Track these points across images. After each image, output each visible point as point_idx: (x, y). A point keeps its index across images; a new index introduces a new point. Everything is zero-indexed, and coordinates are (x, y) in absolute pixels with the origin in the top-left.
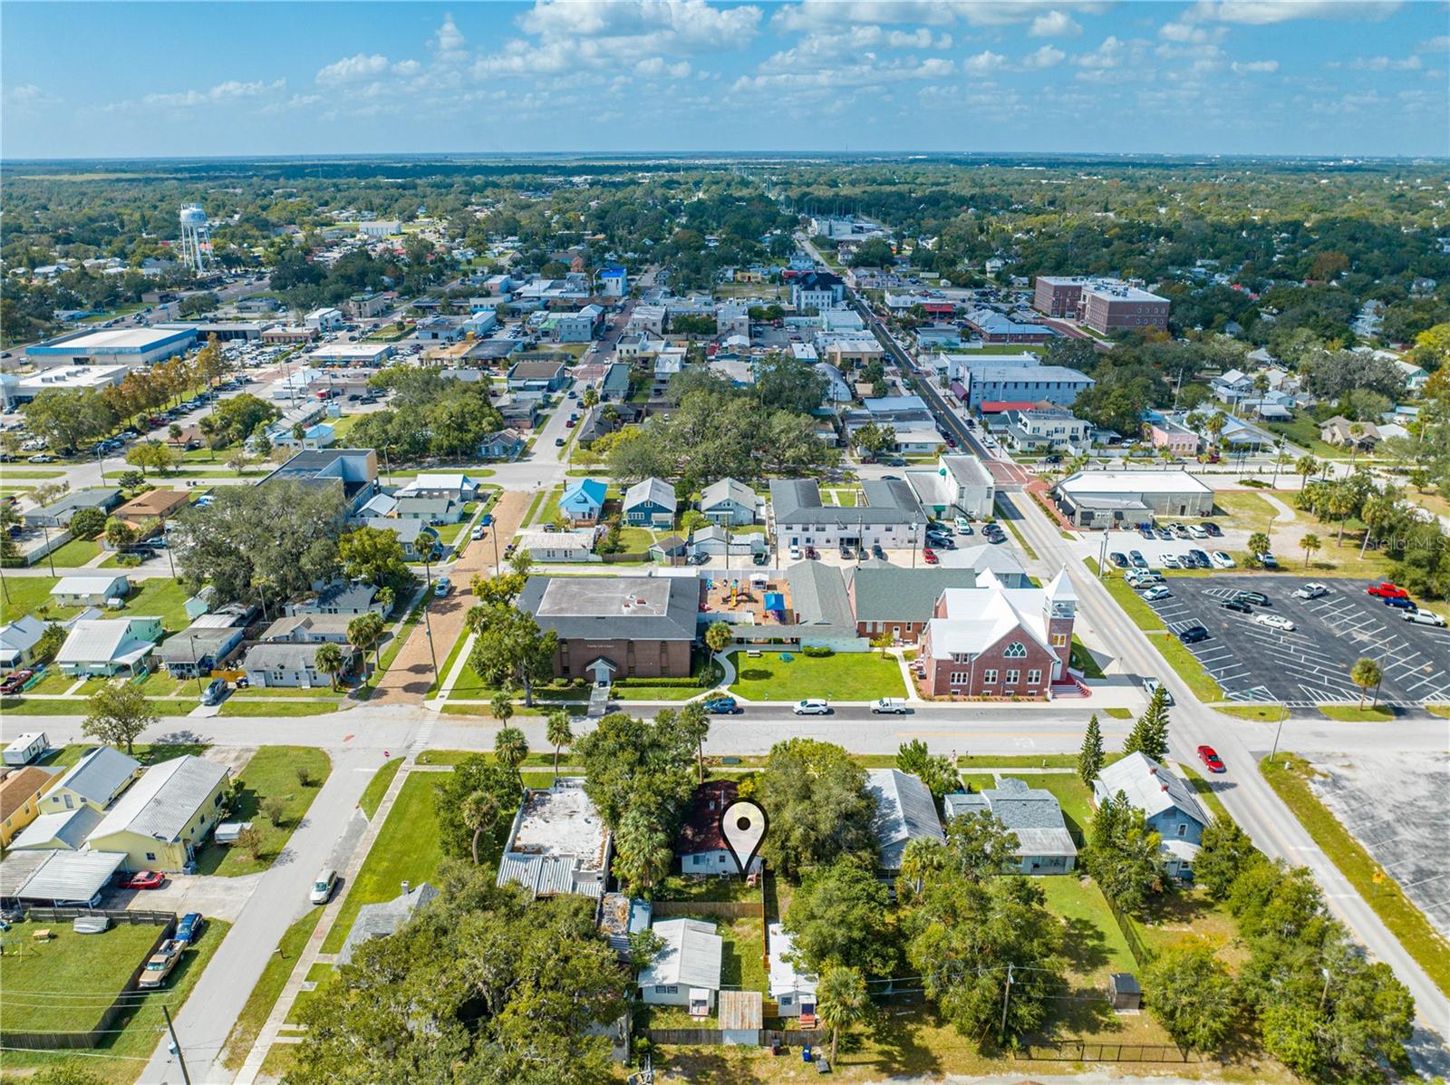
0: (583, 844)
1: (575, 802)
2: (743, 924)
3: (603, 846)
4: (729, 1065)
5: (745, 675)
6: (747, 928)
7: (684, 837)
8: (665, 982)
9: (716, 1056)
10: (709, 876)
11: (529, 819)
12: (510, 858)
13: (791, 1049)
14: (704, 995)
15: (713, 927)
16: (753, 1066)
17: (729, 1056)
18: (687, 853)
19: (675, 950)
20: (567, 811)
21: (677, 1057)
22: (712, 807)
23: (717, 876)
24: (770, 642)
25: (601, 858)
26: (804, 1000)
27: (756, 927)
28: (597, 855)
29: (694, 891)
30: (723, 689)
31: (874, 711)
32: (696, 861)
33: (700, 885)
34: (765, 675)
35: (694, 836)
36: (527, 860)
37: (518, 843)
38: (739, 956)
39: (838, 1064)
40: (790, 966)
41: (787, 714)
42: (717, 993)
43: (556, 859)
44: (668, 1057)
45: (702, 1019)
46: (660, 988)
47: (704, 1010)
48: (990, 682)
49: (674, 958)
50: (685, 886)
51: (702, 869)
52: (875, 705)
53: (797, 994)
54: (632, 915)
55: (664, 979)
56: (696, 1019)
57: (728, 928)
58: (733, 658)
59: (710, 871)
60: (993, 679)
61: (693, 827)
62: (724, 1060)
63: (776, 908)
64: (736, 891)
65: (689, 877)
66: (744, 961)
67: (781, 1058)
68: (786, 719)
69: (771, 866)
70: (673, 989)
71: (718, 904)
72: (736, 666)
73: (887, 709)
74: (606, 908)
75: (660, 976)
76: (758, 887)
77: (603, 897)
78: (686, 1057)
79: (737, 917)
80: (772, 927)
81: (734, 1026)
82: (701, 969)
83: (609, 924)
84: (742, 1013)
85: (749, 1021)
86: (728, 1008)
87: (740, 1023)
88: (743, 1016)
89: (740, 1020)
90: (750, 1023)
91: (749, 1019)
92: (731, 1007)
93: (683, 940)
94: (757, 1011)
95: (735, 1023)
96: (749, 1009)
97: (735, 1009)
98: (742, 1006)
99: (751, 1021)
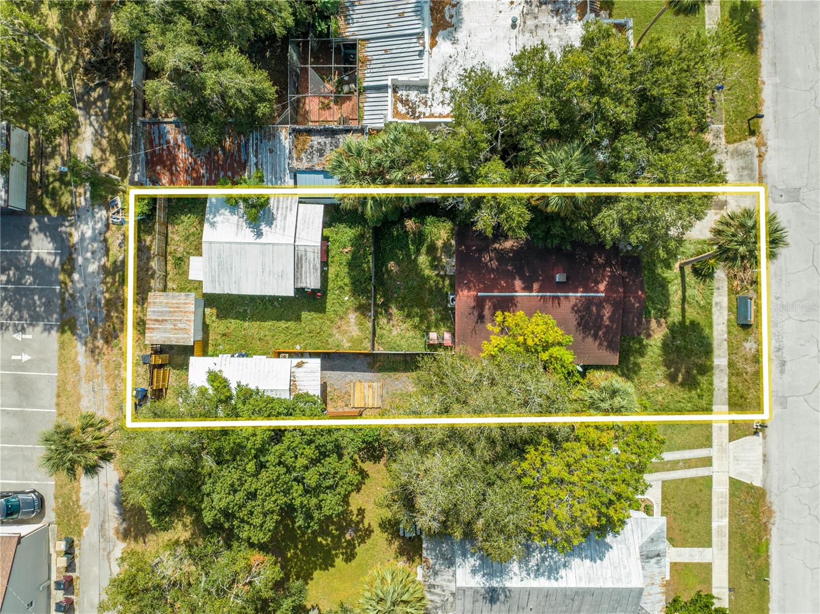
29: (423, 260)
49: (248, 235)
57: (351, 305)
75: (218, 219)
80: (314, 362)
81: (151, 311)
82: (231, 268)
83: (316, 146)
84: (166, 320)
85: (156, 328)
86: (173, 304)
87: (154, 318)
88: (163, 321)
89: (157, 318)
90: (153, 329)
91: (159, 328)
92: (174, 308)
93: (273, 244)
94: (169, 338)
95: (154, 312)
96: (172, 329)
97: (170, 312)
98: (175, 320)
99: (156, 331)
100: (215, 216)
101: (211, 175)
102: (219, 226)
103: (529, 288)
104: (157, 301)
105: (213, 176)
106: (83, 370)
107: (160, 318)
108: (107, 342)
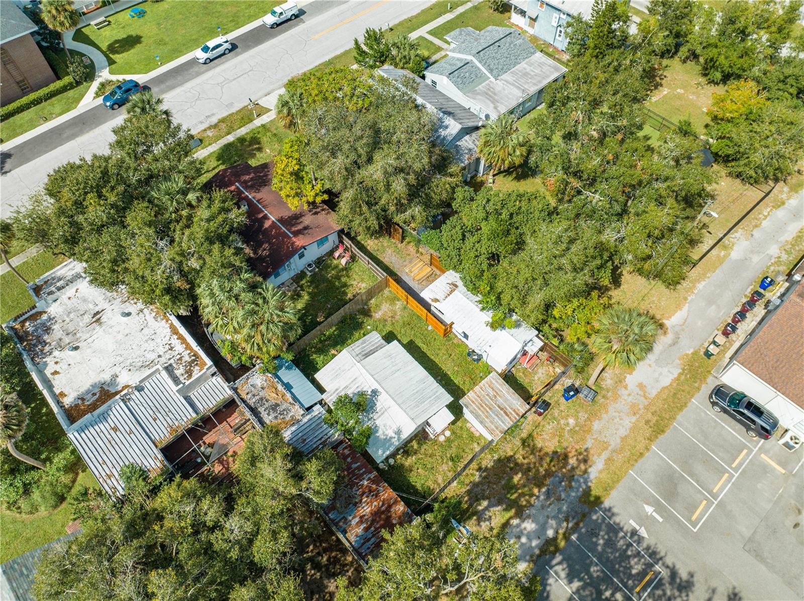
1: (85, 300)
2: (377, 306)
3: (175, 331)
4: (519, 458)
5: (114, 50)
6: (386, 308)
8: (403, 437)
9: (499, 460)
10: (296, 280)
11: (49, 360)
12: (81, 431)
13: (547, 398)
15: (376, 336)
17: (508, 450)
19: (375, 390)
20: (87, 318)
21: (469, 493)
23: (305, 274)
24: (104, 4)
25: (188, 347)
26: (532, 349)
27: (392, 301)
28: (179, 347)
30: (104, 75)
31: (272, 27)
34: (131, 41)
36: (104, 417)
37: (67, 401)
41: (196, 69)
43: (140, 389)
45: (448, 433)
49: (383, 401)
52: (269, 19)
54: (287, 387)
55: (398, 432)
56: (442, 438)
57: (371, 321)
58: (82, 38)
59: (293, 274)
62: (509, 459)
66: (420, 343)
67: (547, 414)
68: (198, 74)
72: (94, 45)
73: (283, 18)
74: (251, 400)
75: (391, 433)
77: (235, 390)
78: (475, 485)
79: (367, 304)
80: (425, 295)
81: (505, 425)
82: (417, 392)
83: (273, 415)
84: (499, 407)
85: (512, 409)
86: (483, 413)
87: (507, 418)
88: (502, 409)
89: (504, 415)
90: (514, 411)
91: (510, 407)
92: (485, 409)
94: (508, 393)
95: (503, 422)
96: (500, 396)
97: (490, 409)
98: (492, 399)
99: (514, 408)
100: (391, 438)
101: (362, 474)
102: (395, 428)
103: (266, 217)
104: (493, 427)
105: (361, 472)
106: (605, 455)
107: (502, 412)
108: (566, 457)
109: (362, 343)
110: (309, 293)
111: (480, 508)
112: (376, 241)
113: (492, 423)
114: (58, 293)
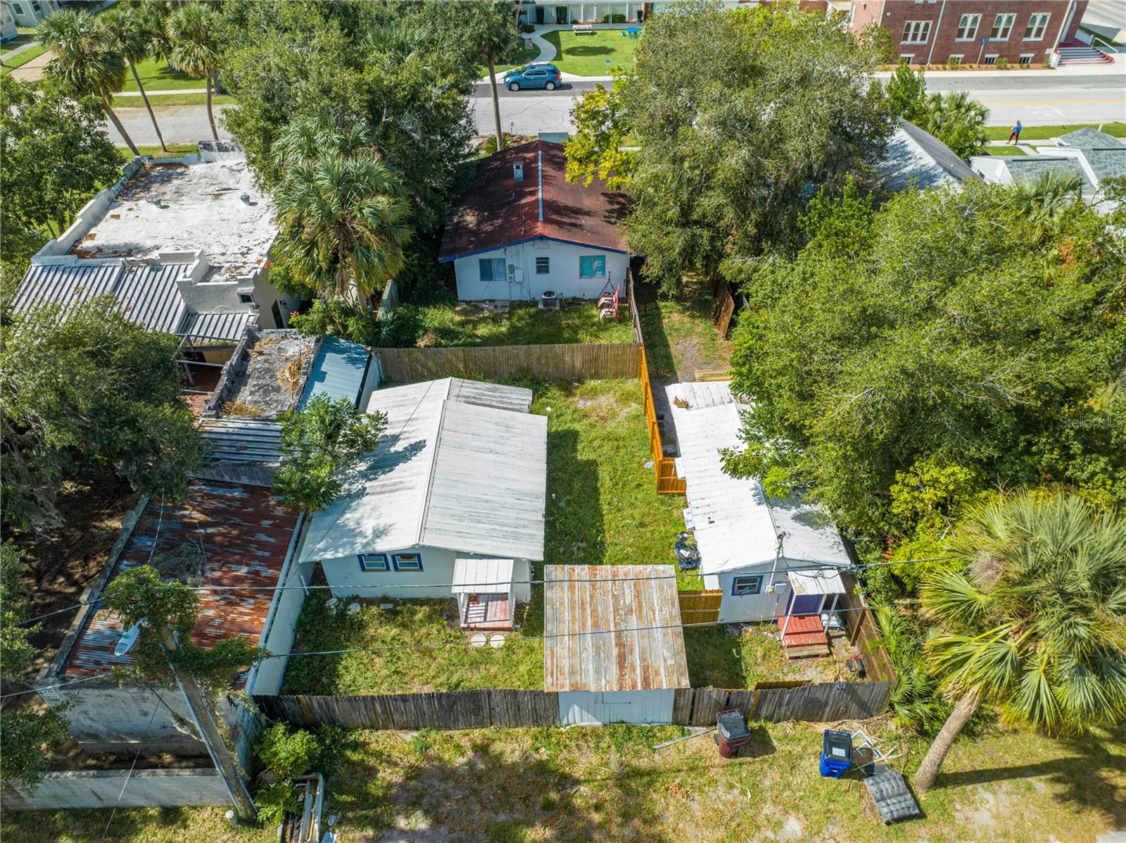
0: (226, 240)
1: (232, 176)
2: (594, 393)
4: (583, 795)
5: (572, 51)
6: (605, 402)
7: (460, 229)
8: (382, 546)
9: (541, 768)
10: (514, 305)
11: (127, 204)
12: (48, 268)
13: (775, 731)
14: (497, 576)
15: (523, 395)
16: (656, 800)
17: (583, 762)
18: (464, 252)
19: (417, 447)
20: (212, 189)
21: (414, 773)
22: (519, 174)
23: (534, 303)
24: (606, 20)
26: (805, 584)
27: (626, 398)
29: (483, 330)
32: (487, 272)
33: (495, 320)
35: (479, 223)
36: (87, 269)
37: (87, 244)
38: (592, 464)
39: (940, 780)
40: (748, 485)
42: (537, 569)
43: (155, 266)
44: (388, 776)
45: (498, 640)
46: (370, 561)
47: (501, 614)
48: (965, 39)
49: (413, 472)
50: (463, 324)
51: (499, 290)
53: (783, 566)
54: (316, 374)
55: (379, 533)
56: (478, 640)
57: (560, 402)
58: (553, 38)
59: (517, 294)
60: (970, 34)
61: (479, 207)
62: (566, 782)
63: (668, 357)
64: (575, 330)
65: (474, 307)
66: (604, 473)
67: (748, 766)
69: (652, 269)
70: (410, 559)
71: (536, 348)
72: (557, 44)
74: (255, 363)
75: (368, 527)
76: (622, 318)
77: (252, 339)
78: (447, 773)
79: (581, 380)
80: (673, 391)
81: (598, 680)
83: (256, 397)
84: (619, 634)
85: (643, 660)
86: (573, 620)
87: (614, 669)
88: (620, 645)
89: (614, 660)
90: (645, 669)
91: (642, 653)
92: (584, 617)
93: (441, 428)
94: (666, 625)
95: (597, 671)
96: (640, 617)
97: (596, 625)
98: (616, 611)
99: (651, 660)
100: (361, 534)
101: (255, 558)
102: (382, 523)
104: (566, 663)
105: (260, 553)
107: (615, 651)
109: (488, 390)
110: (513, 327)
111: (402, 823)
112: (686, 319)
113: (572, 654)
114: (216, 154)
